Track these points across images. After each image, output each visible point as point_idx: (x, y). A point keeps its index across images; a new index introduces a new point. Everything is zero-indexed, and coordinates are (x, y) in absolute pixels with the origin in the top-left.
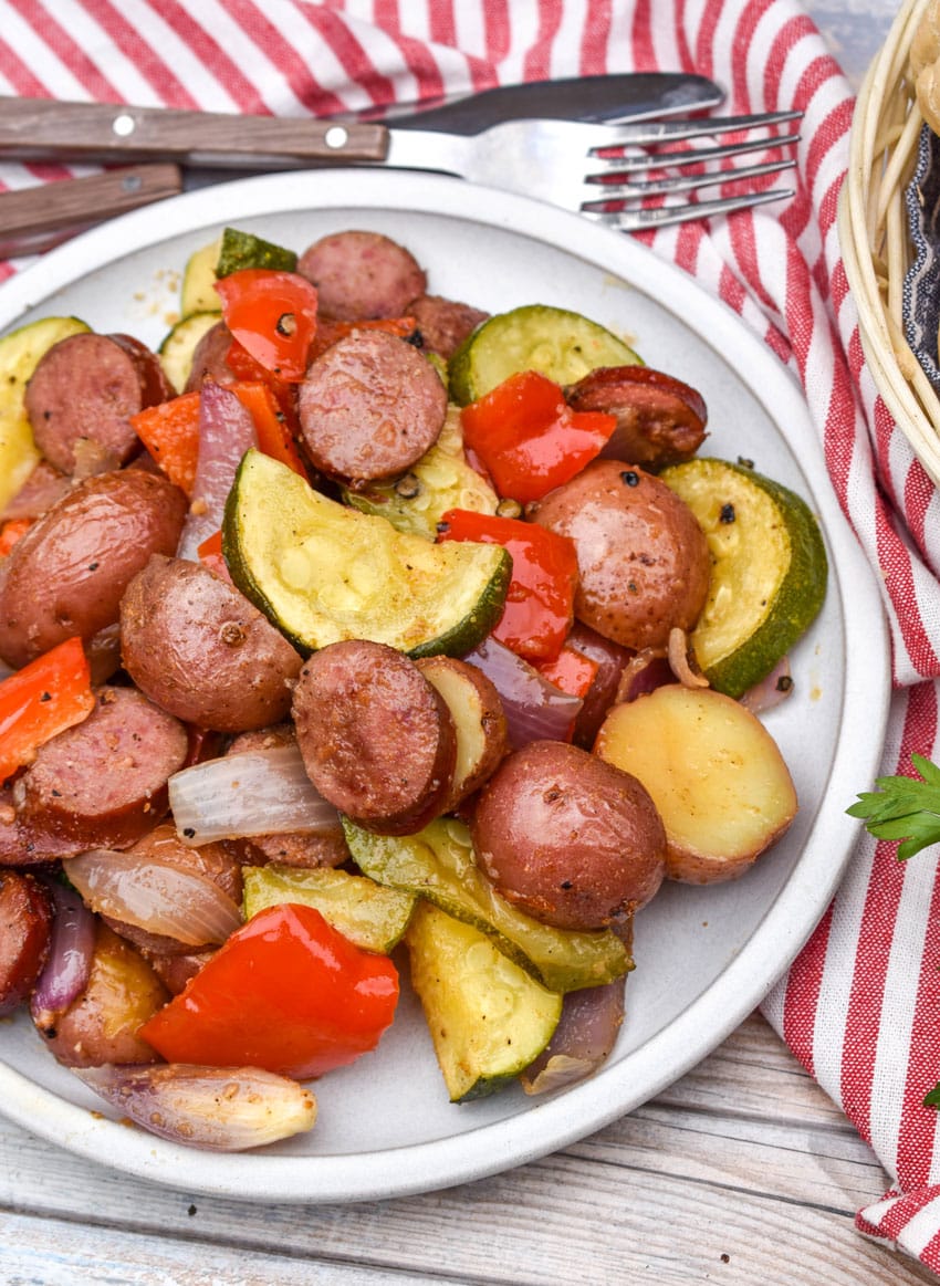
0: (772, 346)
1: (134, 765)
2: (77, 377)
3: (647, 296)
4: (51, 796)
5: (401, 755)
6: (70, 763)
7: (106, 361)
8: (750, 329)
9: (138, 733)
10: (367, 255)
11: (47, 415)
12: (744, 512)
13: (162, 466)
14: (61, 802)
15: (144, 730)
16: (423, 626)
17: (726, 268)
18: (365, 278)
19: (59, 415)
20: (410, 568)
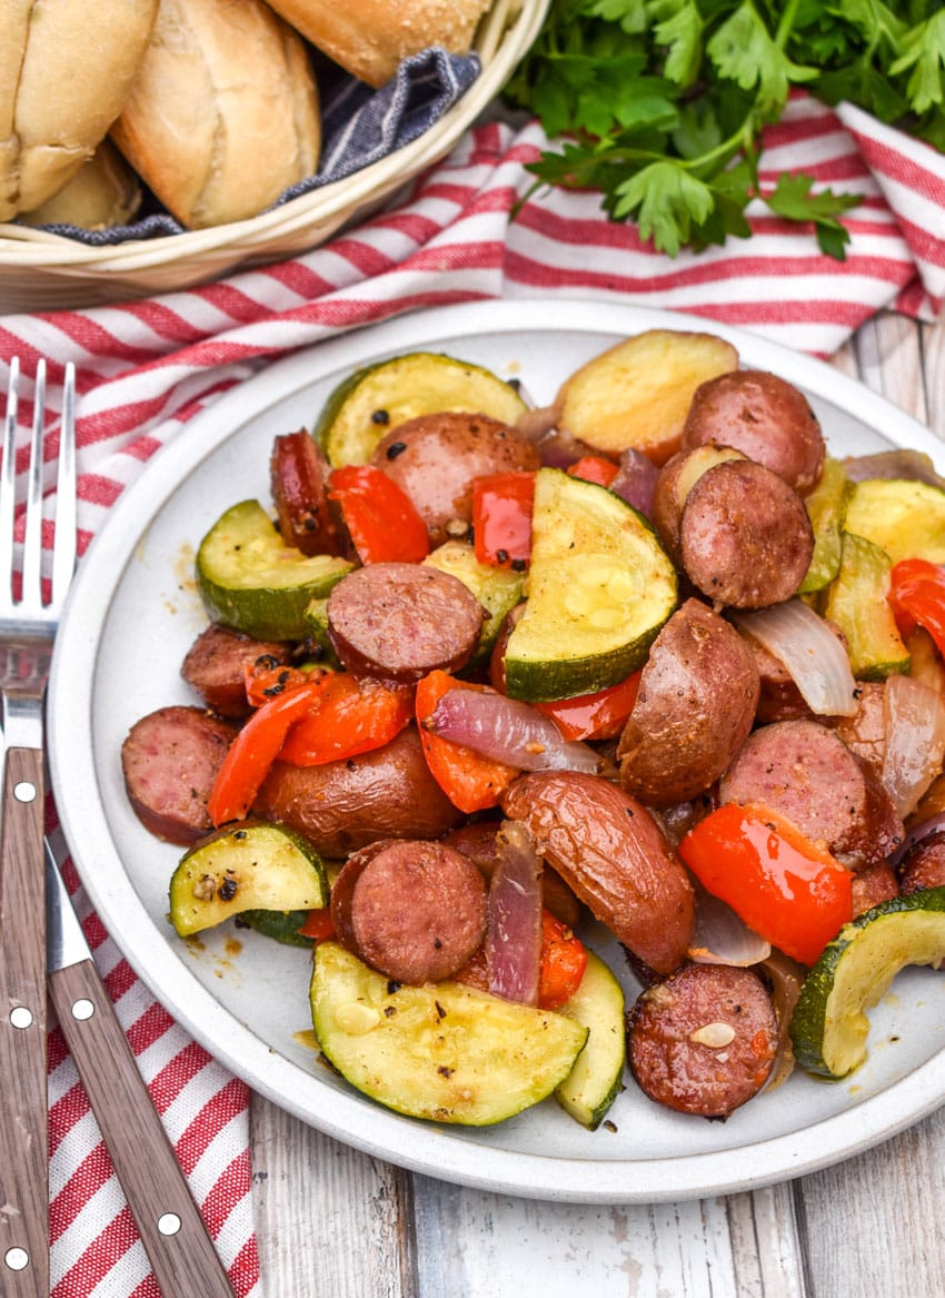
0: (190, 417)
1: (800, 760)
2: (401, 906)
3: (155, 518)
4: (855, 815)
5: (771, 495)
6: (814, 815)
7: (386, 874)
8: (176, 435)
9: (765, 769)
10: (153, 752)
11: (438, 946)
12: (381, 400)
13: (499, 790)
14: (859, 806)
15: (759, 766)
16: (627, 526)
17: (123, 450)
18: (178, 750)
19: (439, 929)
20: (573, 545)
